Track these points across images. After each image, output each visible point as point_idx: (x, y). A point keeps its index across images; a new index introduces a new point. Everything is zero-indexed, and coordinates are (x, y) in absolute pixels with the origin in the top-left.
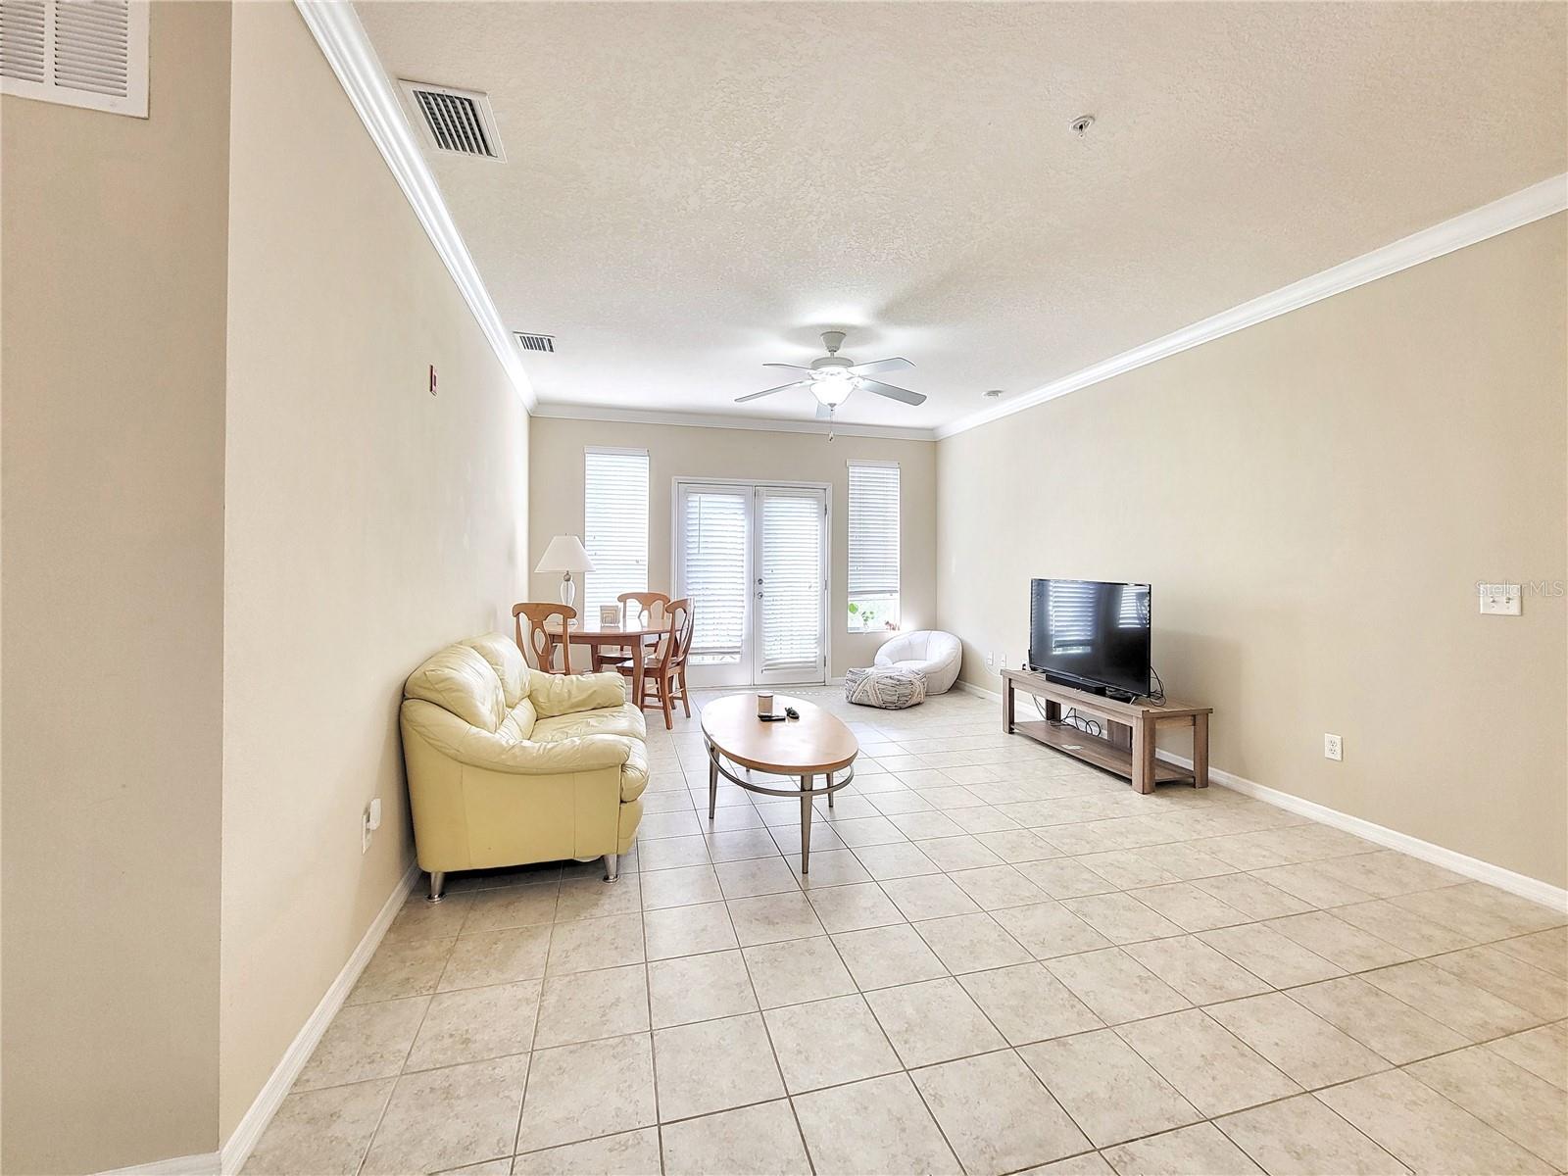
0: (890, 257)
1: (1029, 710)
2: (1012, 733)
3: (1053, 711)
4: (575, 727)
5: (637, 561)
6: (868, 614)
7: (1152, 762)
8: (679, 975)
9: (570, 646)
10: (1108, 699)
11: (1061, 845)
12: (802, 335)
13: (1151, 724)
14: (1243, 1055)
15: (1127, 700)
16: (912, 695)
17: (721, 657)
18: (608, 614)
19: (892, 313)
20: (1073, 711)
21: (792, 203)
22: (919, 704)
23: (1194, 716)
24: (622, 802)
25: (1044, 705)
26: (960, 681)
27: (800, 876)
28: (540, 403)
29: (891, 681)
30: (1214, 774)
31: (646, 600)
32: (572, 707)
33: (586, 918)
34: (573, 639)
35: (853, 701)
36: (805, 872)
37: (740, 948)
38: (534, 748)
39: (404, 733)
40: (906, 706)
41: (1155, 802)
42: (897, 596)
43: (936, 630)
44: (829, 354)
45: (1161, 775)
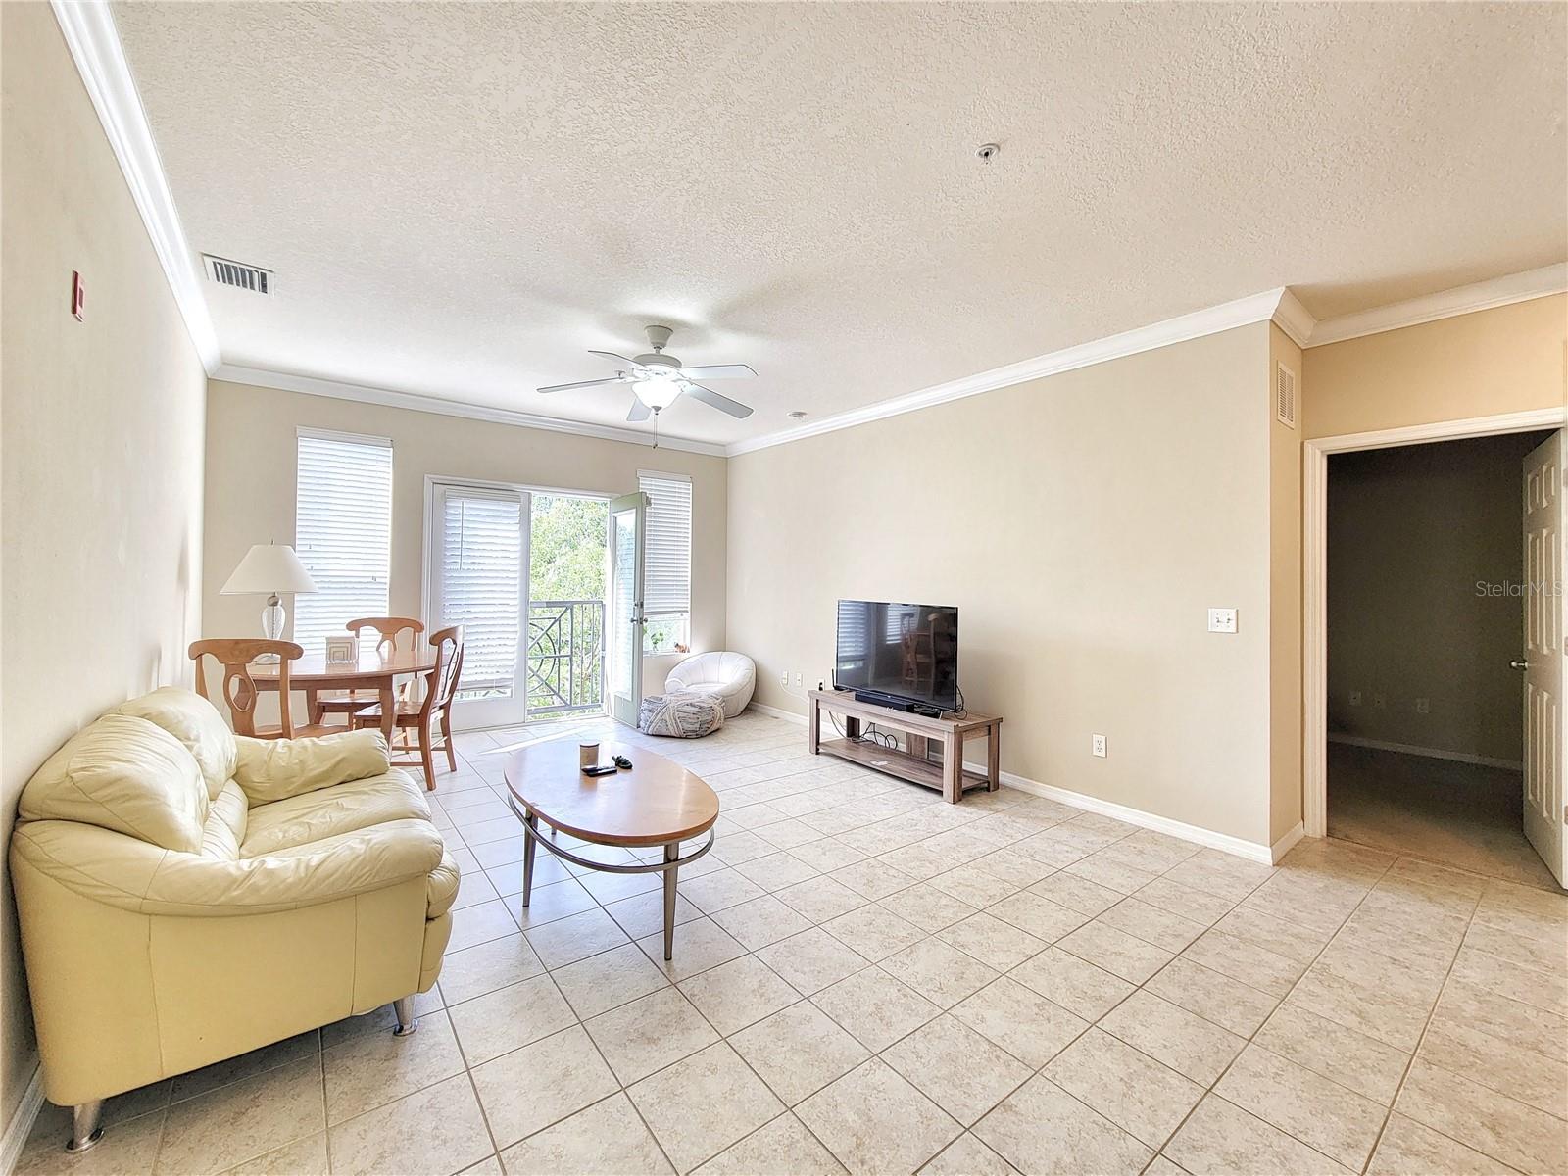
0: (754, 252)
1: (833, 731)
2: (818, 753)
3: (852, 725)
4: (321, 813)
5: (374, 578)
6: (658, 636)
7: (960, 773)
8: (551, 1157)
9: (290, 692)
10: (918, 716)
11: (910, 870)
12: (621, 323)
13: (960, 736)
14: (1149, 1067)
15: (935, 716)
16: (713, 721)
17: (484, 692)
18: (341, 649)
19: (728, 317)
20: (872, 726)
21: (667, 161)
22: (718, 730)
23: (989, 726)
24: (429, 919)
25: (845, 724)
26: (753, 703)
27: (662, 964)
28: (226, 362)
29: (693, 708)
30: (1004, 777)
31: (388, 627)
32: (305, 784)
33: (381, 1106)
34: (294, 685)
35: (649, 732)
36: (668, 958)
37: (623, 1089)
38: (286, 868)
39: (17, 878)
40: (708, 732)
41: (966, 812)
42: (687, 616)
43: (725, 651)
44: (654, 351)
45: (967, 783)
